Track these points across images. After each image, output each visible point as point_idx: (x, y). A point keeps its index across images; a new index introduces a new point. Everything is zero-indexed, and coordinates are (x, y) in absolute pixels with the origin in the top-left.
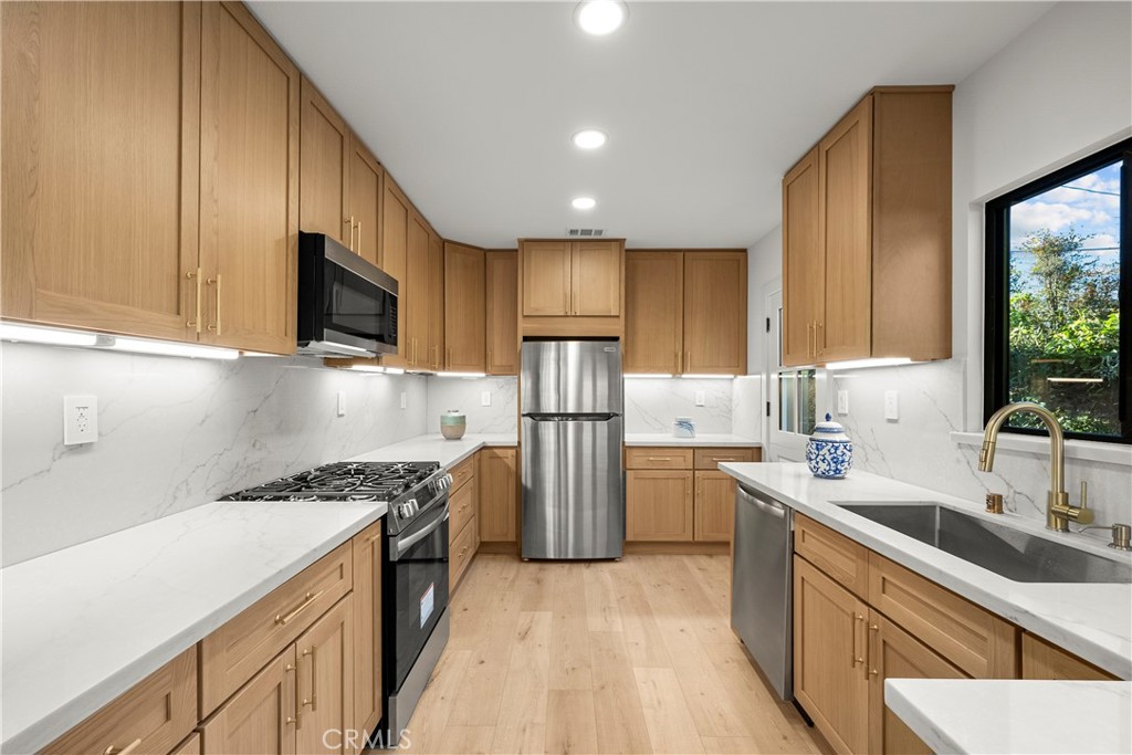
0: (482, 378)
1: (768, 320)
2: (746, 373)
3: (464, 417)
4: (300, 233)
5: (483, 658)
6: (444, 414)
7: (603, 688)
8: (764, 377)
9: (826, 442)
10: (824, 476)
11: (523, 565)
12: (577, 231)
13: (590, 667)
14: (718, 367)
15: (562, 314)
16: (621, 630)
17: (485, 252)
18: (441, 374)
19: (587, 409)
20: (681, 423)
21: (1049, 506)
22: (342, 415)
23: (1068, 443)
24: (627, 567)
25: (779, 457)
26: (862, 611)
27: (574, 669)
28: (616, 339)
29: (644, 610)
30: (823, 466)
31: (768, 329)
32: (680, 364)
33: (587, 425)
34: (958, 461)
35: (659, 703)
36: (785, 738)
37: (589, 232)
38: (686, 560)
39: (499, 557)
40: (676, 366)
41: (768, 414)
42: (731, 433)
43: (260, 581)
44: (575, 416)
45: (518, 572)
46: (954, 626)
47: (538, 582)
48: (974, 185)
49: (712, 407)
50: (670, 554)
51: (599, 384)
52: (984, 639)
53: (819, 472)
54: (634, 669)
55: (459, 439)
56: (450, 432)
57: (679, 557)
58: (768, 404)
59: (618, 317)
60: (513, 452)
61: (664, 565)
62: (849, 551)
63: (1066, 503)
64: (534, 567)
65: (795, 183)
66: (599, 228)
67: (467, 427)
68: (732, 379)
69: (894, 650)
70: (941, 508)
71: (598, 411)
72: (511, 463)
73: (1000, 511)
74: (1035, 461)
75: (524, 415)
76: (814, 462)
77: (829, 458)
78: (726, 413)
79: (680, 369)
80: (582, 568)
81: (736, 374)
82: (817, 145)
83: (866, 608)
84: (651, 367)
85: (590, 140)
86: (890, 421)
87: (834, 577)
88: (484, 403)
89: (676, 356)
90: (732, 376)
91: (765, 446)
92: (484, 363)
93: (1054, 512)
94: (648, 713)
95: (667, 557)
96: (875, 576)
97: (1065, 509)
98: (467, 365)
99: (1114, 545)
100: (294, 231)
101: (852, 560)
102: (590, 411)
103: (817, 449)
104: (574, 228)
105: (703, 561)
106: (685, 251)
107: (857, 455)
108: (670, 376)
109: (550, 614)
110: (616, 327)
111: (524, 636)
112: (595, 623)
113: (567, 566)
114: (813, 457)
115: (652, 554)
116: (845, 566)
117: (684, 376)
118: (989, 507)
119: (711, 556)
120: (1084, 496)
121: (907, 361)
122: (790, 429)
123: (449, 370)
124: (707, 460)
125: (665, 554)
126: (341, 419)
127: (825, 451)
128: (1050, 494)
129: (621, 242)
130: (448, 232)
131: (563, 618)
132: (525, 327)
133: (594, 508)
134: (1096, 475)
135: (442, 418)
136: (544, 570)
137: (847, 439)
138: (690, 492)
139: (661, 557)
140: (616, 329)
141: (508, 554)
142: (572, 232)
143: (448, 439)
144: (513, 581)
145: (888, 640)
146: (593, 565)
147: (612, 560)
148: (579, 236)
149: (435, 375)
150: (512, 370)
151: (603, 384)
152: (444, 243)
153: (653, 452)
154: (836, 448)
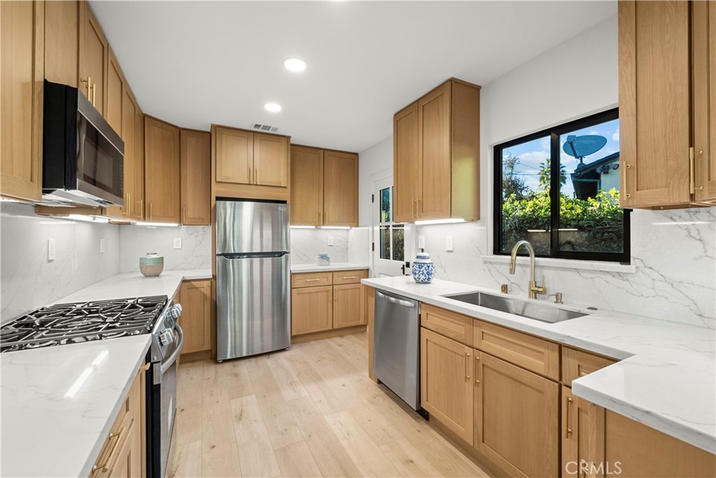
0: (175, 227)
1: (373, 196)
2: (358, 226)
3: (162, 258)
4: (45, 80)
5: (213, 444)
6: (143, 256)
7: (310, 436)
8: (371, 228)
9: (424, 264)
10: (423, 282)
11: (219, 366)
12: (260, 126)
13: (296, 425)
14: (343, 222)
15: (247, 182)
16: (307, 394)
17: (180, 130)
18: (139, 223)
19: (257, 249)
20: (323, 257)
21: (530, 287)
22: (52, 261)
23: (537, 259)
24: (295, 352)
25: (380, 274)
26: (469, 351)
27: (286, 430)
28: (285, 202)
29: (317, 378)
30: (422, 277)
31: (373, 201)
32: (321, 220)
33: (256, 261)
34: (484, 270)
35: (348, 434)
36: (419, 431)
37: (269, 128)
38: (329, 341)
39: (196, 363)
40: (319, 221)
41: (373, 250)
42: (347, 261)
43: (98, 435)
44: (250, 255)
45: (217, 372)
46: (525, 349)
47: (236, 375)
48: (491, 136)
49: (337, 246)
50: (318, 339)
51: (265, 232)
52: (543, 353)
53: (420, 281)
54: (325, 417)
55: (158, 276)
56: (149, 271)
57: (324, 341)
58: (373, 244)
59: (286, 187)
60: (209, 282)
61: (318, 346)
62: (459, 320)
63: (536, 286)
64: (228, 366)
65: (402, 120)
66: (276, 126)
67: (165, 265)
68: (348, 230)
69: (488, 367)
70: (481, 293)
71: (264, 251)
72: (207, 291)
73: (507, 293)
74: (520, 268)
75: (218, 255)
76: (417, 275)
77: (425, 272)
78: (345, 250)
79: (322, 224)
80: (264, 359)
81: (351, 226)
82: (417, 101)
83: (472, 349)
84: (304, 222)
85: (295, 66)
86: (448, 251)
87: (450, 336)
88: (175, 247)
89: (319, 214)
90: (349, 228)
91: (371, 268)
92: (179, 216)
93: (532, 290)
94: (344, 443)
95: (318, 342)
96: (477, 331)
97: (537, 289)
98: (164, 217)
99: (556, 302)
100: (39, 78)
101: (462, 325)
102: (259, 251)
103: (419, 268)
104: (258, 123)
105: (338, 340)
106: (325, 150)
107: (437, 271)
108: (314, 227)
109: (253, 397)
110: (286, 194)
111: (240, 417)
112: (288, 394)
113: (253, 360)
114: (417, 272)
115: (307, 341)
116: (458, 329)
117: (322, 227)
118: (502, 291)
119: (342, 336)
120: (543, 282)
121: (462, 220)
122: (387, 257)
123: (149, 221)
124: (340, 279)
125: (315, 340)
126: (50, 264)
127: (423, 269)
128: (530, 282)
129: (288, 138)
130: (147, 109)
131: (265, 396)
132: (216, 190)
133: (262, 319)
134: (546, 272)
135: (141, 259)
136: (237, 366)
137: (431, 262)
138: (331, 299)
139: (313, 342)
140: (284, 195)
141: (204, 360)
142: (257, 126)
143: (147, 276)
144: (215, 379)
145: (485, 363)
146: (271, 356)
147: (284, 350)
148: (260, 130)
149: (134, 225)
150: (203, 221)
151: (268, 232)
152: (144, 117)
153: (308, 276)
154: (428, 267)
